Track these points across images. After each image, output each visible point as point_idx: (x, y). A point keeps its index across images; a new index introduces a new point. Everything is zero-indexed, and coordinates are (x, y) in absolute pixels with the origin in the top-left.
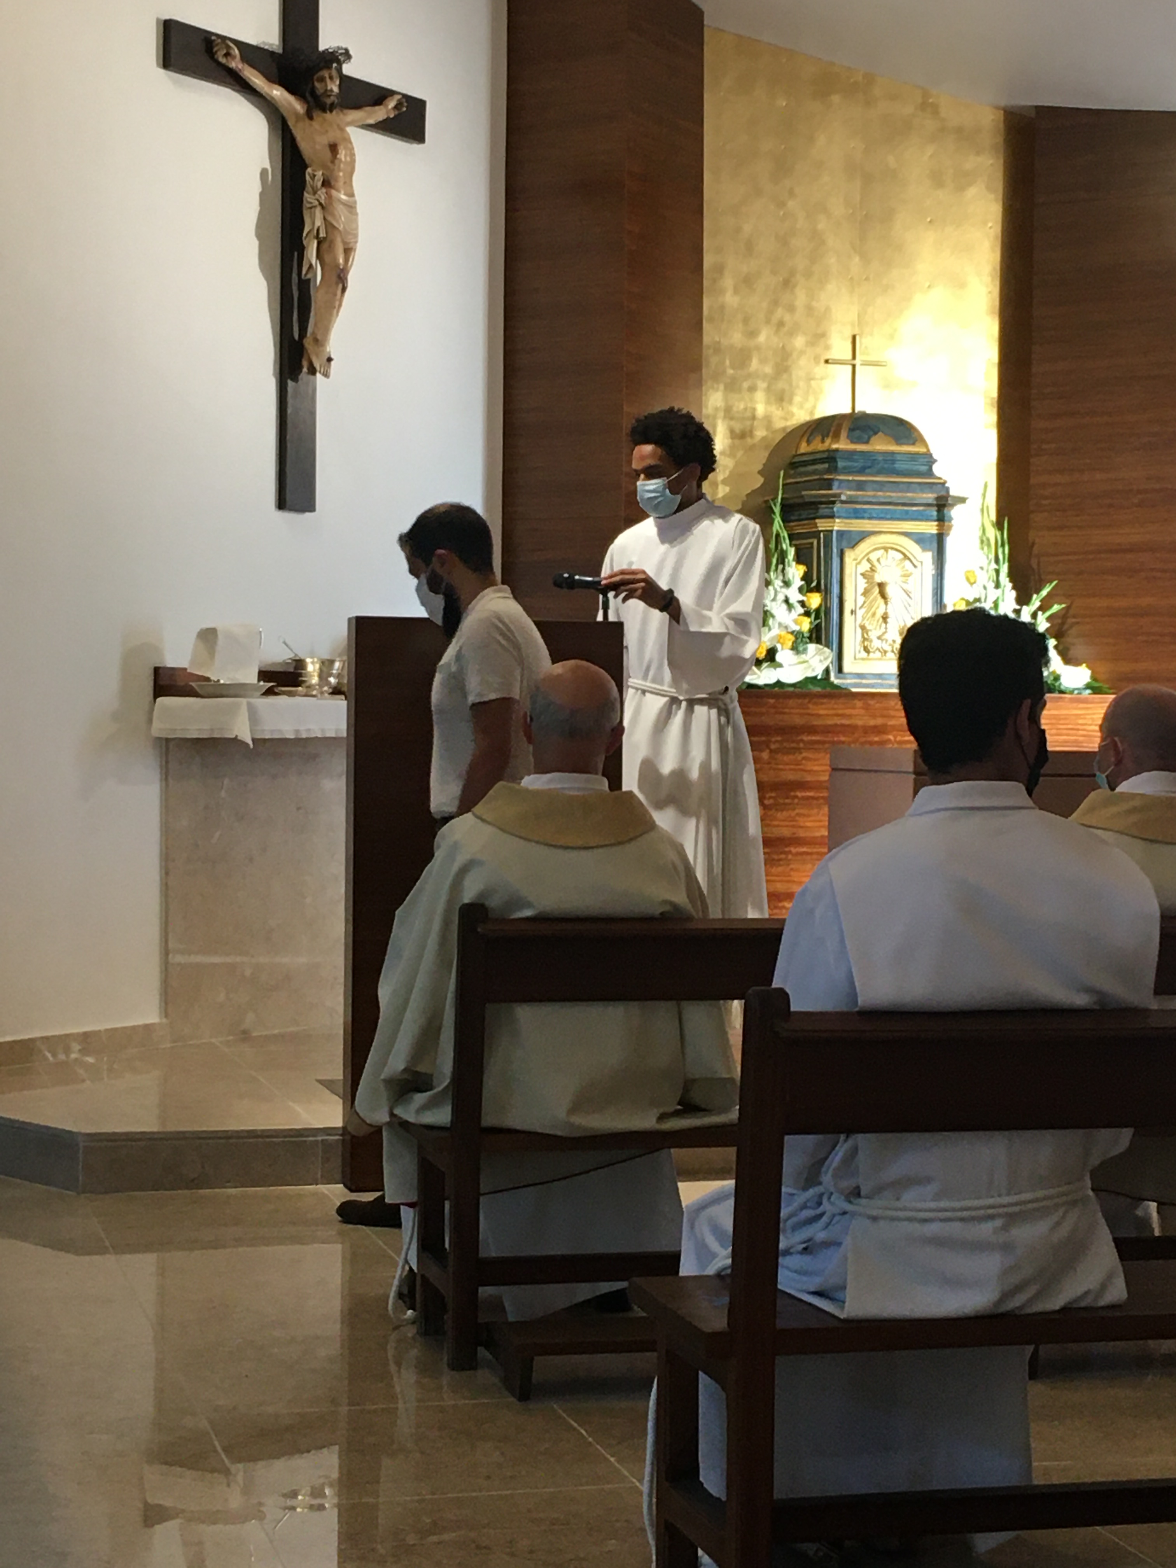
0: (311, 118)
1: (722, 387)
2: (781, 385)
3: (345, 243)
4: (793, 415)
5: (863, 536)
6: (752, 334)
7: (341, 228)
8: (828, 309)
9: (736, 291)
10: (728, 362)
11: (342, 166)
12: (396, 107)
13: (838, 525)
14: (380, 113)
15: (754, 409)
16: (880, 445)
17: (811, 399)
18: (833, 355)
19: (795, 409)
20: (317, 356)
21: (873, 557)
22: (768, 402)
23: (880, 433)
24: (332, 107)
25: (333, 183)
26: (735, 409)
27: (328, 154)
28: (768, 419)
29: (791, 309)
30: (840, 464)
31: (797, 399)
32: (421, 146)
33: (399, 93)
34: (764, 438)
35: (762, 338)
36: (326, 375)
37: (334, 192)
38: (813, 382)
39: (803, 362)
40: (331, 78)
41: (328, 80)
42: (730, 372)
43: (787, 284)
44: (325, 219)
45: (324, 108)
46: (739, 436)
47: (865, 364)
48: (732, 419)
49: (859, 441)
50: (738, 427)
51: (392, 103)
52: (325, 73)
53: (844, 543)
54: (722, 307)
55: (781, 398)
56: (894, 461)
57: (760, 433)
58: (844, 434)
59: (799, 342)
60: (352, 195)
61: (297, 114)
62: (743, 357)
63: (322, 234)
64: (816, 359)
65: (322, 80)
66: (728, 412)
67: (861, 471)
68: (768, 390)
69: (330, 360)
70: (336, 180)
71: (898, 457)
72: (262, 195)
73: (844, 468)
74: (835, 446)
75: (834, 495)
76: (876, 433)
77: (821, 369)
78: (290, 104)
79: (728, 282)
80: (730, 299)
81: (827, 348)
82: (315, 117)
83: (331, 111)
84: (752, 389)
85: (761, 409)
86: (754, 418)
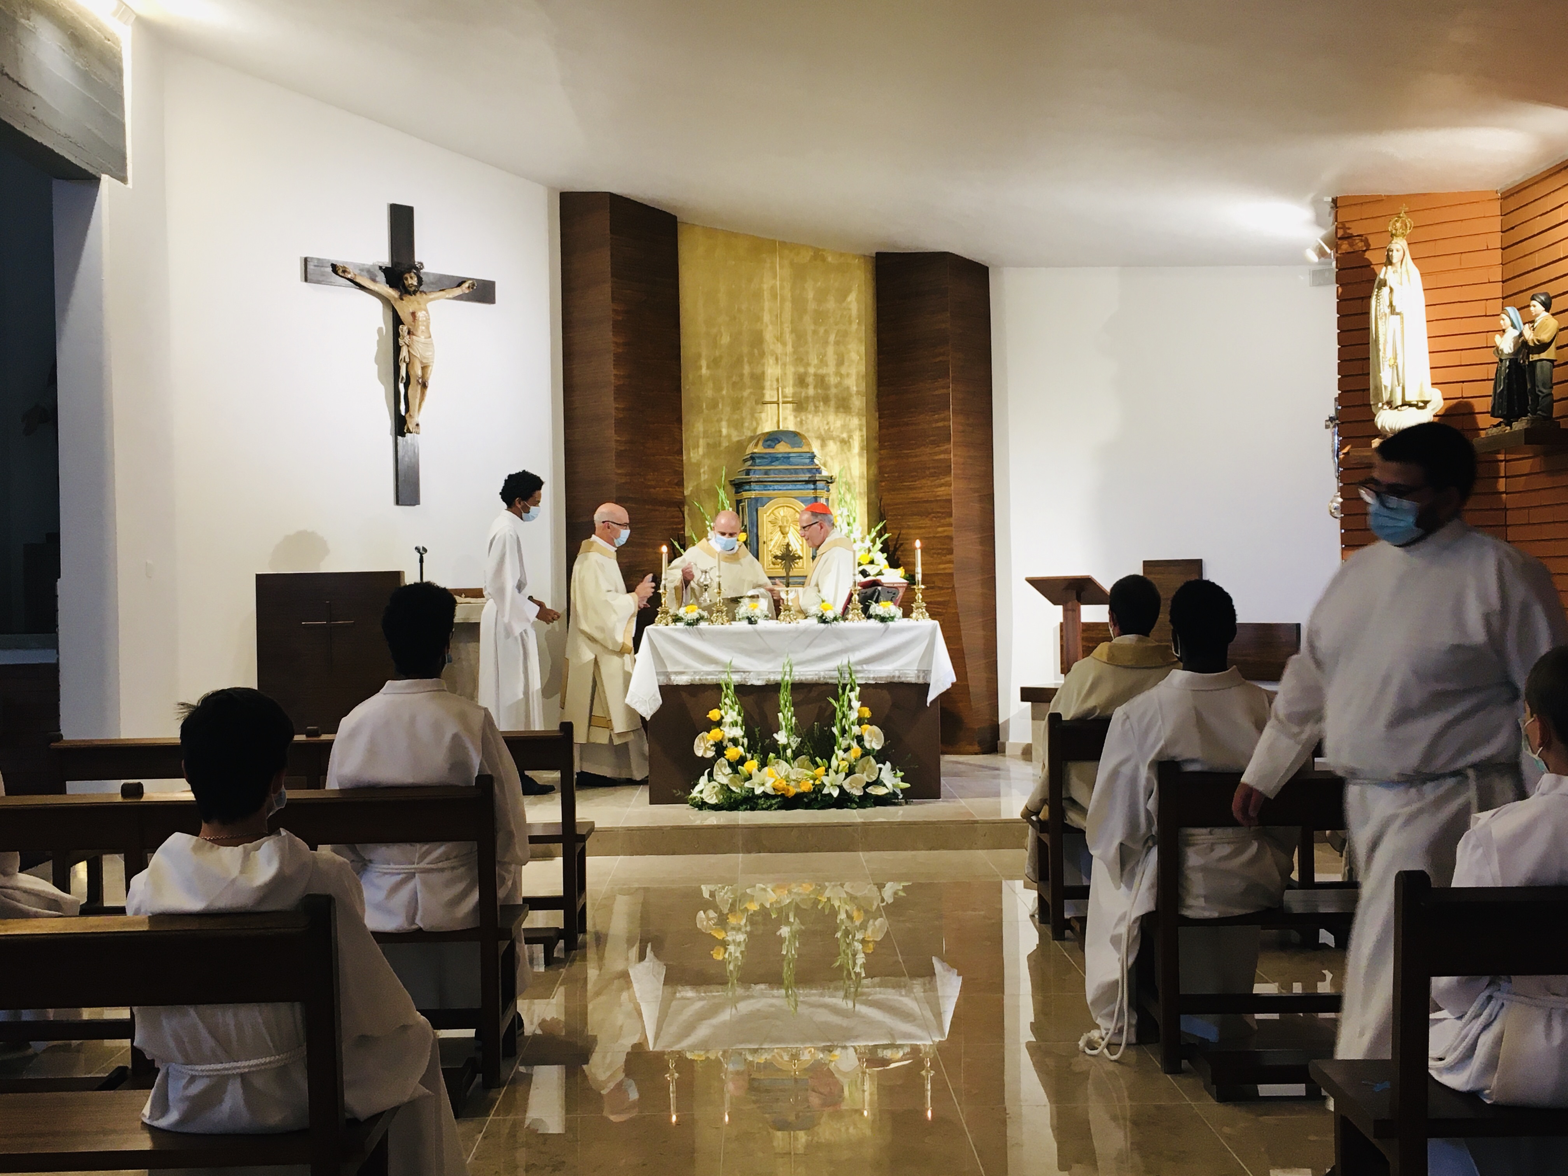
0: (402, 299)
1: (702, 420)
2: (736, 417)
3: (421, 362)
4: (743, 433)
5: (770, 499)
6: (718, 389)
7: (418, 356)
8: (763, 373)
9: (708, 367)
10: (704, 407)
11: (420, 323)
12: (469, 287)
13: (753, 494)
14: (458, 292)
15: (720, 432)
16: (782, 448)
17: (754, 424)
18: (767, 398)
19: (745, 430)
20: (411, 423)
21: (775, 512)
22: (729, 426)
23: (782, 443)
24: (415, 293)
25: (414, 332)
26: (710, 432)
27: (411, 318)
28: (729, 436)
29: (741, 376)
30: (757, 461)
31: (746, 424)
32: (492, 305)
33: (470, 279)
34: (726, 447)
35: (724, 392)
36: (418, 433)
37: (414, 337)
38: (756, 415)
39: (748, 404)
40: (411, 278)
41: (409, 279)
42: (705, 411)
43: (739, 362)
44: (409, 351)
45: (409, 293)
46: (713, 447)
47: (784, 403)
48: (707, 437)
49: (769, 447)
50: (711, 441)
51: (466, 285)
52: (407, 275)
53: (759, 505)
54: (701, 376)
55: (737, 425)
56: (789, 458)
57: (725, 444)
58: (761, 443)
59: (746, 393)
60: (430, 337)
61: (394, 297)
62: (714, 405)
63: (407, 360)
64: (757, 403)
65: (407, 279)
66: (706, 435)
67: (770, 464)
68: (728, 421)
69: (417, 425)
70: (417, 331)
71: (791, 455)
72: (378, 341)
73: (760, 462)
74: (756, 451)
75: (751, 478)
76: (779, 442)
77: (759, 406)
78: (388, 292)
79: (704, 363)
80: (704, 371)
81: (763, 395)
82: (404, 298)
83: (415, 295)
84: (719, 420)
85: (724, 431)
86: (721, 436)
